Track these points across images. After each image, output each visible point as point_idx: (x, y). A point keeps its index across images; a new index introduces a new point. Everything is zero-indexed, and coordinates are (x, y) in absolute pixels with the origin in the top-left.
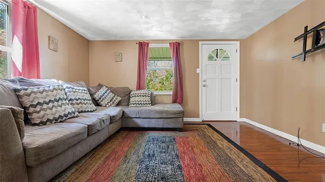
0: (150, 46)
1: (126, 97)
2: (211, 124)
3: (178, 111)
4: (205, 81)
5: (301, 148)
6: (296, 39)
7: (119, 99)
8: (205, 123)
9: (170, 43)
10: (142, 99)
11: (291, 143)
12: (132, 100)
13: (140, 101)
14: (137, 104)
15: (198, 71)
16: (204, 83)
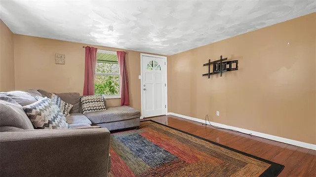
0: (99, 51)
1: (77, 104)
2: (152, 119)
3: (136, 113)
4: (144, 86)
5: (207, 126)
6: (204, 65)
7: (71, 106)
8: (146, 120)
9: (117, 52)
10: (96, 104)
11: (203, 124)
12: (85, 106)
13: (95, 106)
14: (92, 110)
15: (140, 77)
16: (145, 88)
